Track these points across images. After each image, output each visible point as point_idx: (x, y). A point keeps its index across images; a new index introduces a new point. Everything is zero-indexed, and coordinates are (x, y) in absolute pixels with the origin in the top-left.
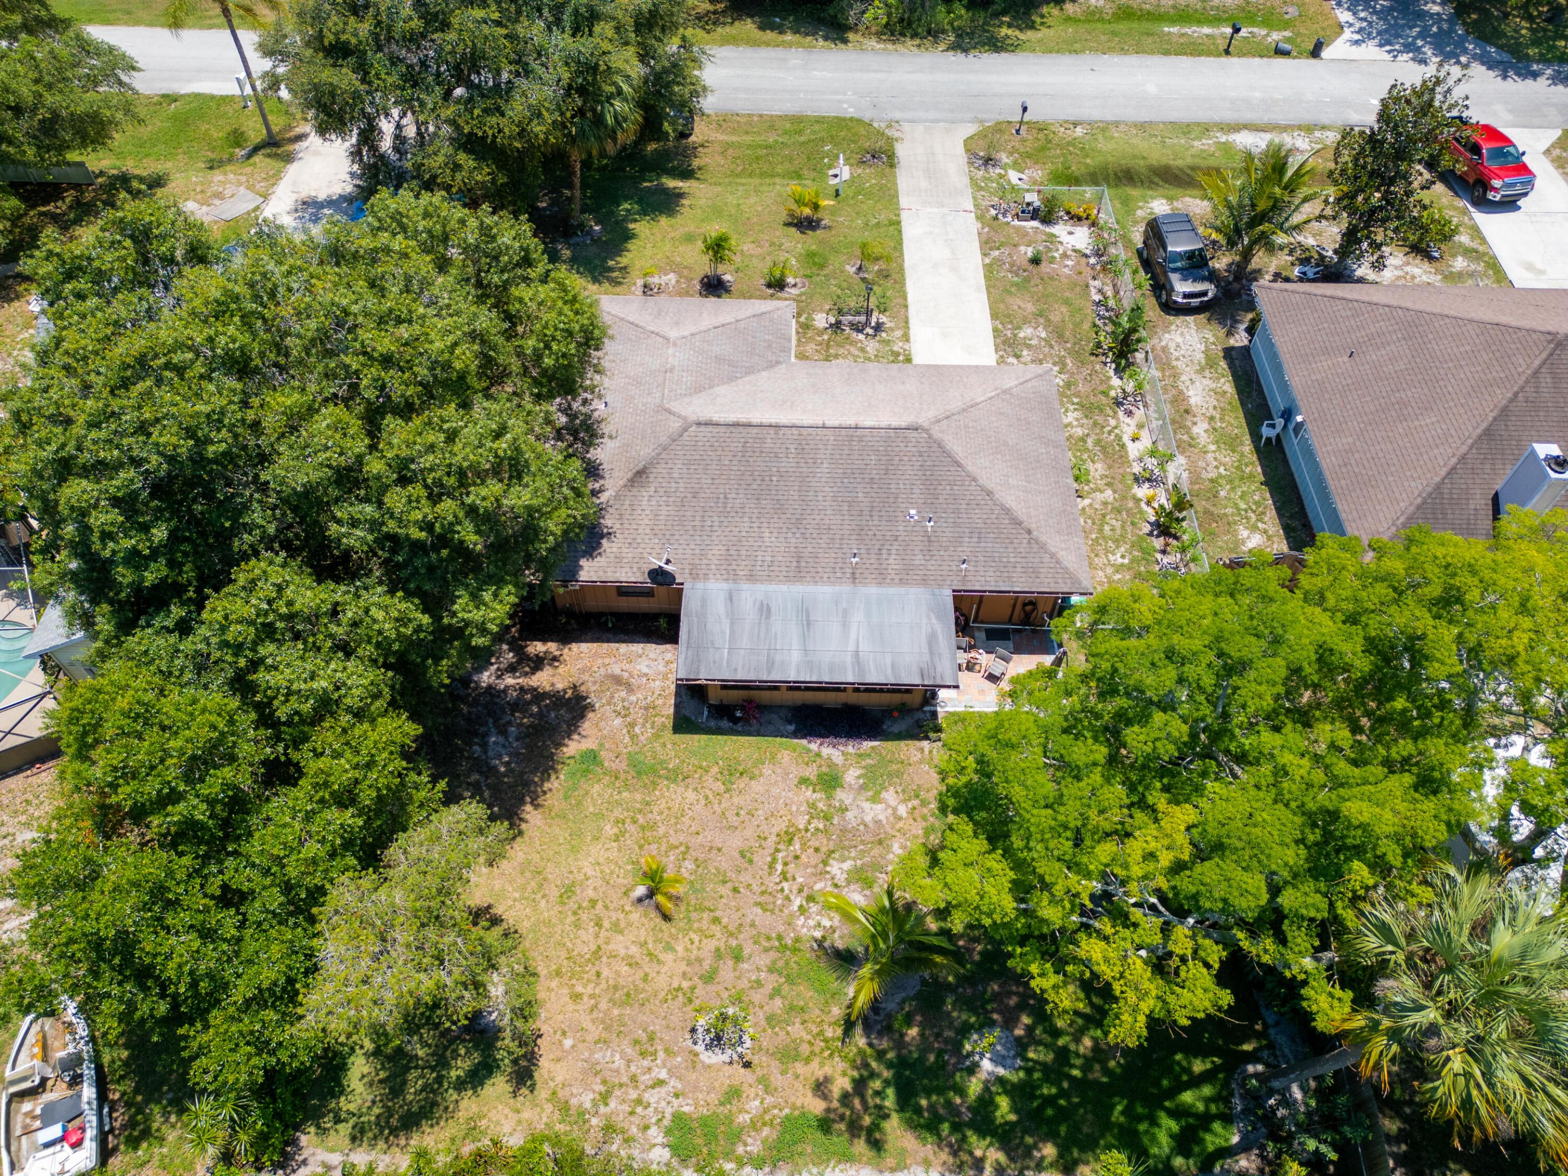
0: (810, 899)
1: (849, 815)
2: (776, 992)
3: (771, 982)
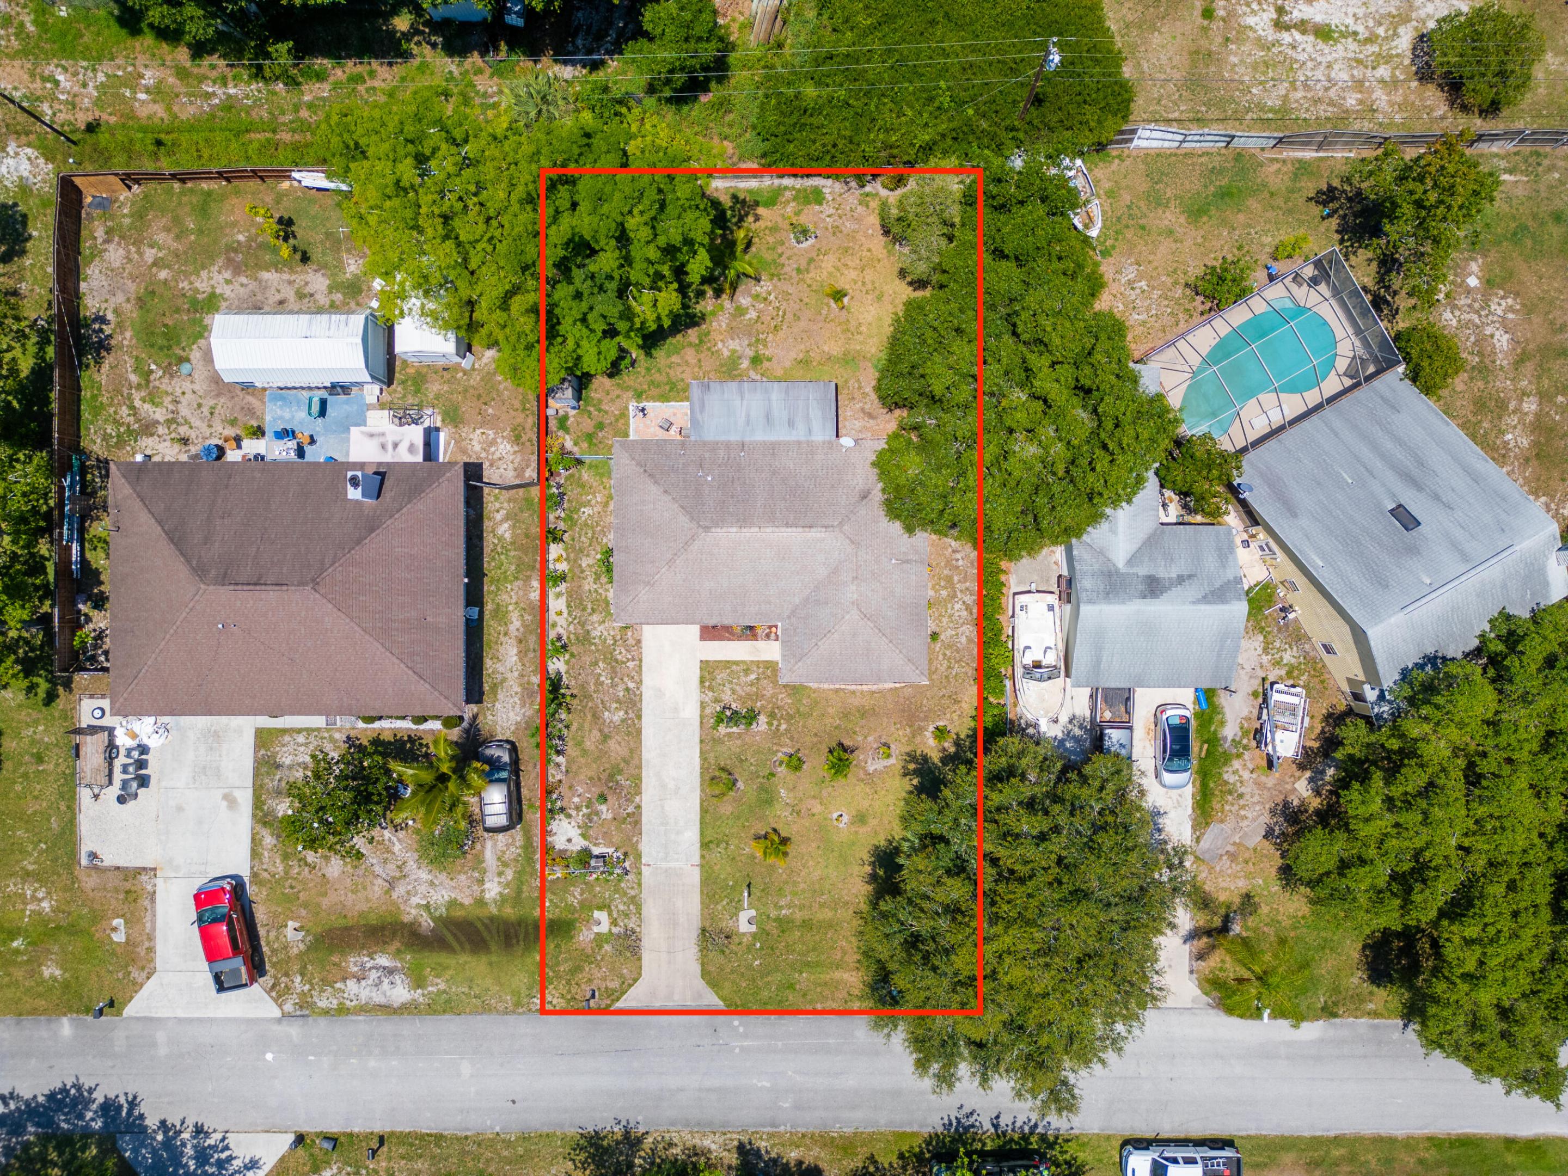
0: (765, 299)
1: (746, 342)
2: (780, 255)
3: (783, 260)
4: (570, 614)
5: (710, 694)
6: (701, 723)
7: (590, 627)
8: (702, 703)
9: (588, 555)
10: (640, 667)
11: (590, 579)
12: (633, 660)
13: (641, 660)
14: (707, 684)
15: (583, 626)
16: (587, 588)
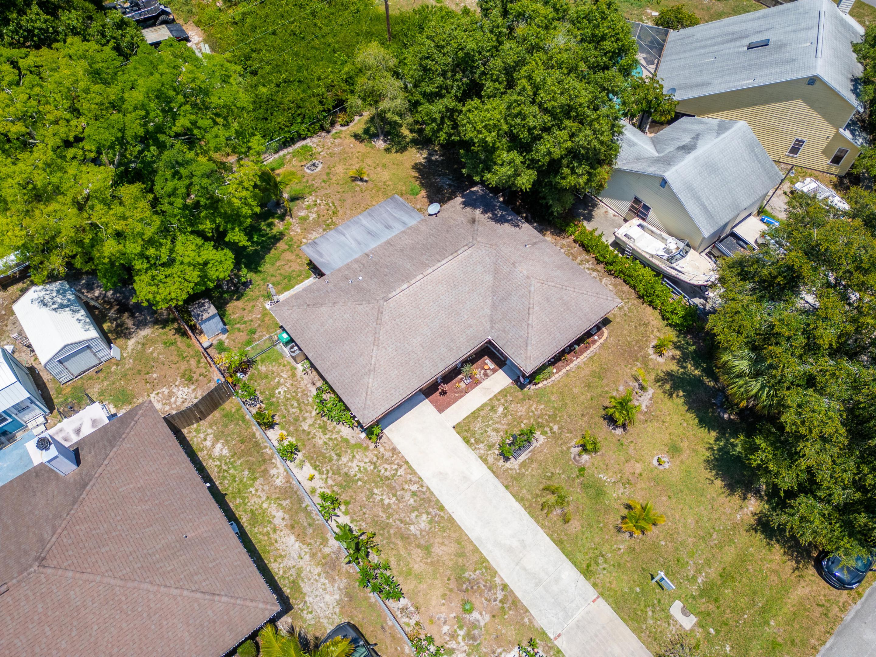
4: (321, 473)
5: (481, 446)
6: (494, 473)
7: (346, 470)
8: (481, 457)
9: (305, 419)
10: (410, 467)
11: (319, 434)
12: (400, 467)
13: (407, 462)
14: (472, 440)
15: (339, 474)
16: (321, 442)
